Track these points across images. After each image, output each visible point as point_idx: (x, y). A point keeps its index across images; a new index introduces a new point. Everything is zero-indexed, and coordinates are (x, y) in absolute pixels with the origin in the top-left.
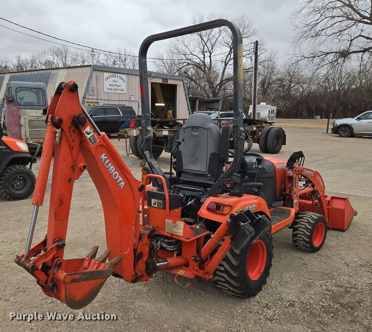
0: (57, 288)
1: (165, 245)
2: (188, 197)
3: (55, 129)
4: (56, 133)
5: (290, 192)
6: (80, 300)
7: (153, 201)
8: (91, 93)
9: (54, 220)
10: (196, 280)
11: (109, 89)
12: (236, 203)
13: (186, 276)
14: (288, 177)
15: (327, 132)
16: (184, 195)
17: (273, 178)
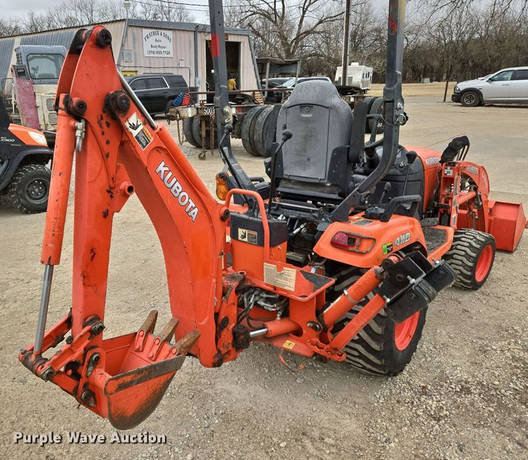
0: (95, 399)
1: (262, 303)
2: (293, 221)
3: (72, 122)
4: (75, 129)
5: (447, 202)
6: (134, 414)
7: (241, 232)
8: (126, 59)
9: (82, 285)
10: (314, 358)
11: (150, 52)
12: (381, 233)
13: (298, 351)
14: (444, 178)
15: (445, 101)
16: (287, 218)
17: (420, 180)
